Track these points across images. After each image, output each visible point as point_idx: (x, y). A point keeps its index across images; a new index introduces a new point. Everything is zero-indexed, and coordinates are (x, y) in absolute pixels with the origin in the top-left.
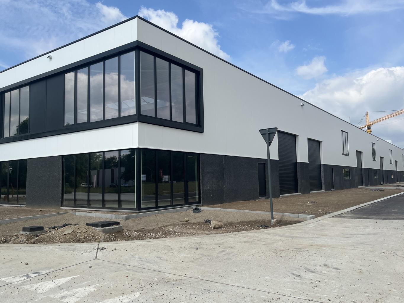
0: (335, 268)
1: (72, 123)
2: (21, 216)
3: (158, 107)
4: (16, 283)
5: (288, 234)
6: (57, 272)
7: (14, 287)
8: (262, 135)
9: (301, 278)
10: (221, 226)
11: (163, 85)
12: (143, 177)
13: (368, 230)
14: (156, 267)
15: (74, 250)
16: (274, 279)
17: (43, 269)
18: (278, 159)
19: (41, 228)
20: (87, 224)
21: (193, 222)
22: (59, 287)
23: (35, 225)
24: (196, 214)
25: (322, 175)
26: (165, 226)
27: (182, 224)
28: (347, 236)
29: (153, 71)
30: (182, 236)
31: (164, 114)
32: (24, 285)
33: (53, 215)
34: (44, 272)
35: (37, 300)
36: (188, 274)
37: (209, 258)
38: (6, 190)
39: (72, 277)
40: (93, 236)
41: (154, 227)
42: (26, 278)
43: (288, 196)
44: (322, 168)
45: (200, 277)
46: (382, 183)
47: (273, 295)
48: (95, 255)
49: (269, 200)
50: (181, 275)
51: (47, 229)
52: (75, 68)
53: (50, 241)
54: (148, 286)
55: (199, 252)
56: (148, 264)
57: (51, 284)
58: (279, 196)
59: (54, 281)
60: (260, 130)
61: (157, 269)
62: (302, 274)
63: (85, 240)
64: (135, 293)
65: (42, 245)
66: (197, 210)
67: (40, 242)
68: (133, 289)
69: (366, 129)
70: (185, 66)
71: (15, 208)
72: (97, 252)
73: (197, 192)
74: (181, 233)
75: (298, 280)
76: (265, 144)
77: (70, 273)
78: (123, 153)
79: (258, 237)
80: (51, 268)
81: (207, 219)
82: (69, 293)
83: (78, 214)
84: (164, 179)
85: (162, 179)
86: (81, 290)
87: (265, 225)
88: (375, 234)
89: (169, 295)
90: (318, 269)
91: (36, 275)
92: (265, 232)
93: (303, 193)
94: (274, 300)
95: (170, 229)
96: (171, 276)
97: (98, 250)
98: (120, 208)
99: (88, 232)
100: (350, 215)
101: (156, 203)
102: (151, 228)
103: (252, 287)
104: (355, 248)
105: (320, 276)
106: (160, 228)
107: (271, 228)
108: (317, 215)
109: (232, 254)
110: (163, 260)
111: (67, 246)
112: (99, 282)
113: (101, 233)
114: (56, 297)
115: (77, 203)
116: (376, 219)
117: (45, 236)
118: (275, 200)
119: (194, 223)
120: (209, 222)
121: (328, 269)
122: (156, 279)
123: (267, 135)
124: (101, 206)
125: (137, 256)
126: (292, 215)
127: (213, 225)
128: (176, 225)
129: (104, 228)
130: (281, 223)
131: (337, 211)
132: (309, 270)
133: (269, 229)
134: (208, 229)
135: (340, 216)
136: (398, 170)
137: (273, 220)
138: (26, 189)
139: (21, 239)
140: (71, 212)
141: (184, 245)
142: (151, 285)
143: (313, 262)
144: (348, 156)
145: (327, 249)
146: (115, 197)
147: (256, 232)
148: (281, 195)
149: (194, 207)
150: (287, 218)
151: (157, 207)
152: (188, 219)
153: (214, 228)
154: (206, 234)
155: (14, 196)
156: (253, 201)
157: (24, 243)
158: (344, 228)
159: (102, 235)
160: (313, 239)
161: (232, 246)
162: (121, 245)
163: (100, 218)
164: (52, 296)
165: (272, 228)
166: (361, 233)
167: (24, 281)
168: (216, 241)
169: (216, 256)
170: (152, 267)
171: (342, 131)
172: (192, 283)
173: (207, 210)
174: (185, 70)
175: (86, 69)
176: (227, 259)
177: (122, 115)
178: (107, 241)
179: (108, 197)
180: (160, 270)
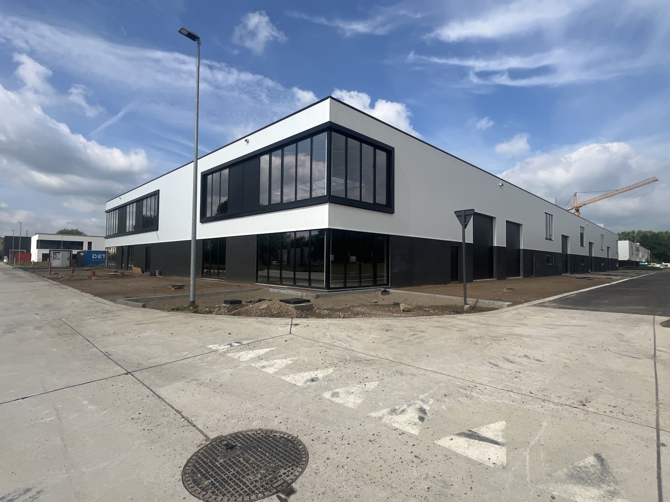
0: (537, 360)
1: (266, 203)
2: (222, 290)
3: (348, 187)
4: (221, 351)
5: (482, 321)
6: (256, 343)
7: (220, 354)
8: (457, 216)
9: (498, 367)
10: (410, 310)
11: (354, 166)
12: (332, 257)
13: (574, 322)
14: (347, 345)
15: (270, 324)
16: (468, 366)
17: (244, 339)
18: (472, 243)
19: (239, 302)
20: (281, 301)
21: (381, 303)
22: (259, 357)
23: (234, 299)
24: (385, 296)
25: (521, 260)
26: (354, 307)
27: (371, 305)
28: (550, 326)
29: (344, 151)
30: (371, 317)
31: (354, 195)
32: (228, 353)
33: (249, 290)
34: (245, 342)
35: (240, 367)
36: (380, 354)
37: (400, 341)
38: (209, 265)
39: (269, 349)
40: (286, 312)
41: (342, 307)
42: (229, 346)
43: (482, 281)
44: (521, 253)
45: (391, 359)
46: (590, 270)
47: (469, 383)
48: (289, 330)
49: (462, 285)
50: (373, 355)
51: (245, 303)
52: (270, 150)
53: (248, 314)
54: (340, 364)
55: (389, 333)
56: (340, 342)
57: (252, 354)
58: (472, 282)
59: (254, 351)
60: (455, 212)
61: (348, 347)
62: (500, 364)
63: (279, 315)
64: (329, 369)
65: (241, 317)
66: (385, 292)
67: (238, 314)
68: (327, 365)
69: (574, 211)
70: (377, 146)
71: (216, 282)
72: (291, 327)
73: (385, 274)
74: (370, 314)
75: (495, 369)
76: (460, 227)
77: (268, 345)
78: (313, 233)
79: (450, 322)
80: (251, 339)
81: (395, 302)
82: (268, 363)
83: (271, 290)
84: (351, 259)
85: (349, 259)
86: (279, 361)
87: (457, 310)
88: (582, 326)
89: (362, 374)
90: (518, 360)
91: (238, 344)
92: (458, 317)
93: (499, 279)
94: (470, 388)
95: (358, 309)
96: (362, 356)
97: (291, 325)
98: (310, 286)
99: (282, 308)
100: (554, 305)
101: (345, 283)
102: (340, 308)
103: (446, 373)
104: (560, 340)
105: (521, 367)
106: (349, 308)
107: (463, 314)
108: (515, 303)
109: (424, 339)
110: (354, 339)
111: (264, 320)
112: (294, 356)
113: (293, 309)
114: (257, 366)
115: (270, 280)
116: (583, 310)
117: (243, 309)
118: (468, 285)
119: (382, 305)
120: (397, 305)
121: (529, 360)
122: (348, 357)
123: (463, 217)
124: (293, 284)
125: (328, 334)
126: (487, 302)
127: (402, 308)
128: (364, 305)
129: (296, 305)
130: (474, 309)
131: (538, 299)
132: (508, 360)
133: (462, 315)
134: (397, 312)
135: (541, 305)
136: (610, 258)
137: (466, 306)
138: (225, 264)
139: (222, 310)
140: (265, 288)
141: (374, 326)
142: (343, 363)
143: (512, 352)
144: (552, 240)
145: (528, 339)
146: (305, 275)
147: (449, 318)
148: (474, 281)
149: (383, 289)
150: (481, 304)
151: (345, 287)
152: (376, 301)
153: (403, 311)
154: (395, 317)
155: (215, 271)
156: (444, 285)
157: (226, 314)
158: (545, 318)
159: (294, 311)
160: (511, 328)
161: (423, 330)
162: (313, 322)
163: (292, 295)
164: (253, 365)
165: (465, 314)
166: (567, 324)
167: (229, 349)
168: (407, 324)
169: (406, 339)
170: (344, 345)
171: (545, 213)
172: (384, 364)
173: (395, 293)
174: (377, 150)
175: (280, 151)
176: (418, 343)
177: (314, 195)
178: (300, 318)
179: (299, 275)
180: (351, 349)
